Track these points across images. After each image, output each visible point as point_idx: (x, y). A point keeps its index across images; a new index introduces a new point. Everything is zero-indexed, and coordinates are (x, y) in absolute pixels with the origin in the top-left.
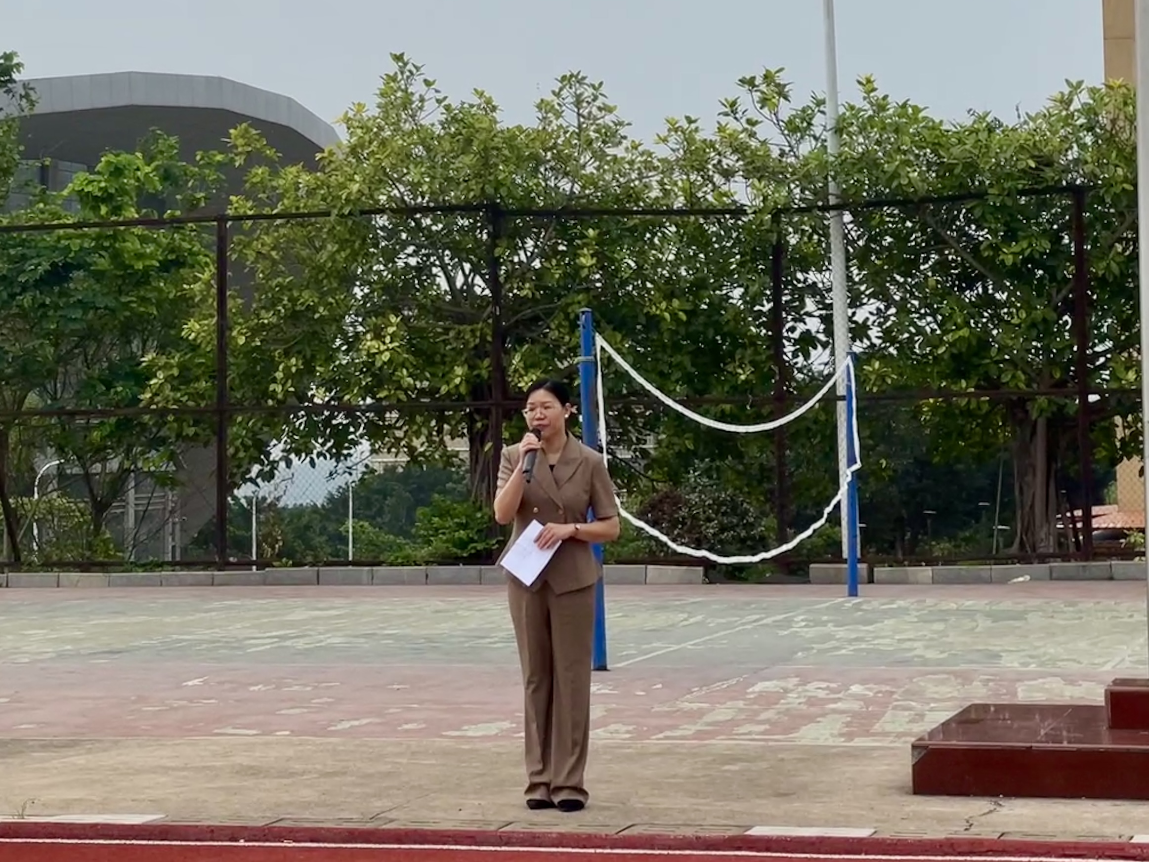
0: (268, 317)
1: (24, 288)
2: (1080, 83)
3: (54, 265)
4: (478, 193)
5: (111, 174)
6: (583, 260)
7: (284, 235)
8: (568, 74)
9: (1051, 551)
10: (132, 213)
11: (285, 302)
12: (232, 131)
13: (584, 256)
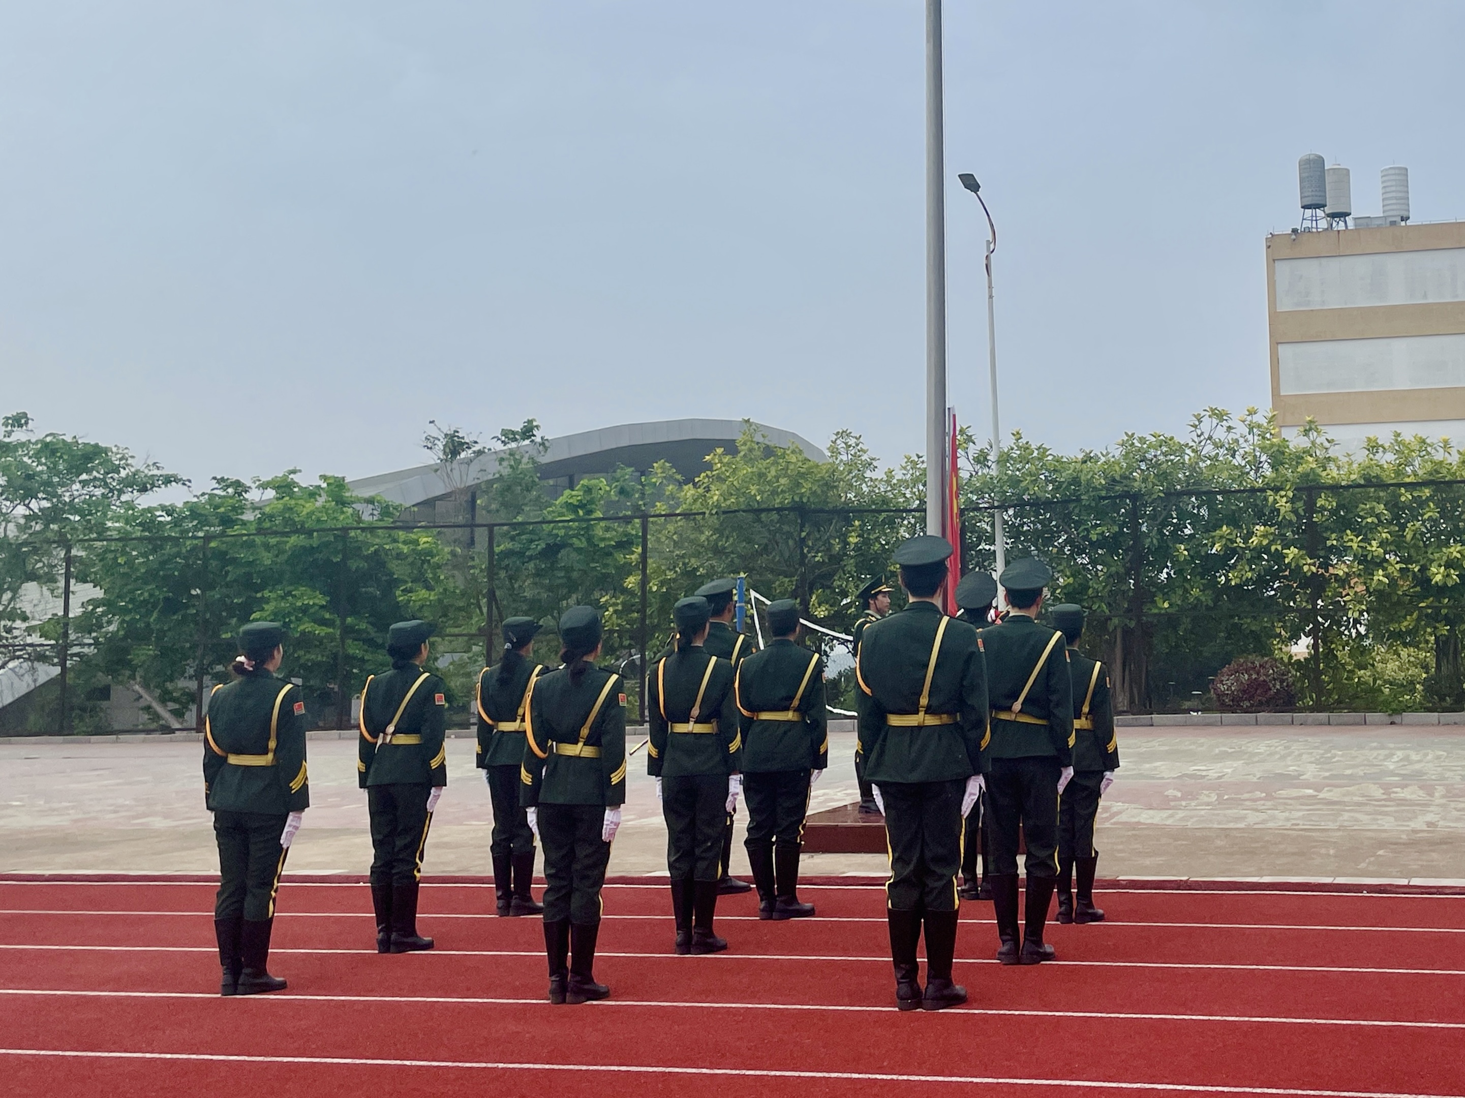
0: (670, 575)
1: (531, 558)
2: (1133, 434)
3: (548, 545)
4: (790, 500)
5: (585, 492)
6: (851, 539)
7: (681, 526)
8: (841, 431)
9: (1125, 709)
10: (599, 514)
11: (681, 565)
12: (655, 465)
13: (852, 536)
